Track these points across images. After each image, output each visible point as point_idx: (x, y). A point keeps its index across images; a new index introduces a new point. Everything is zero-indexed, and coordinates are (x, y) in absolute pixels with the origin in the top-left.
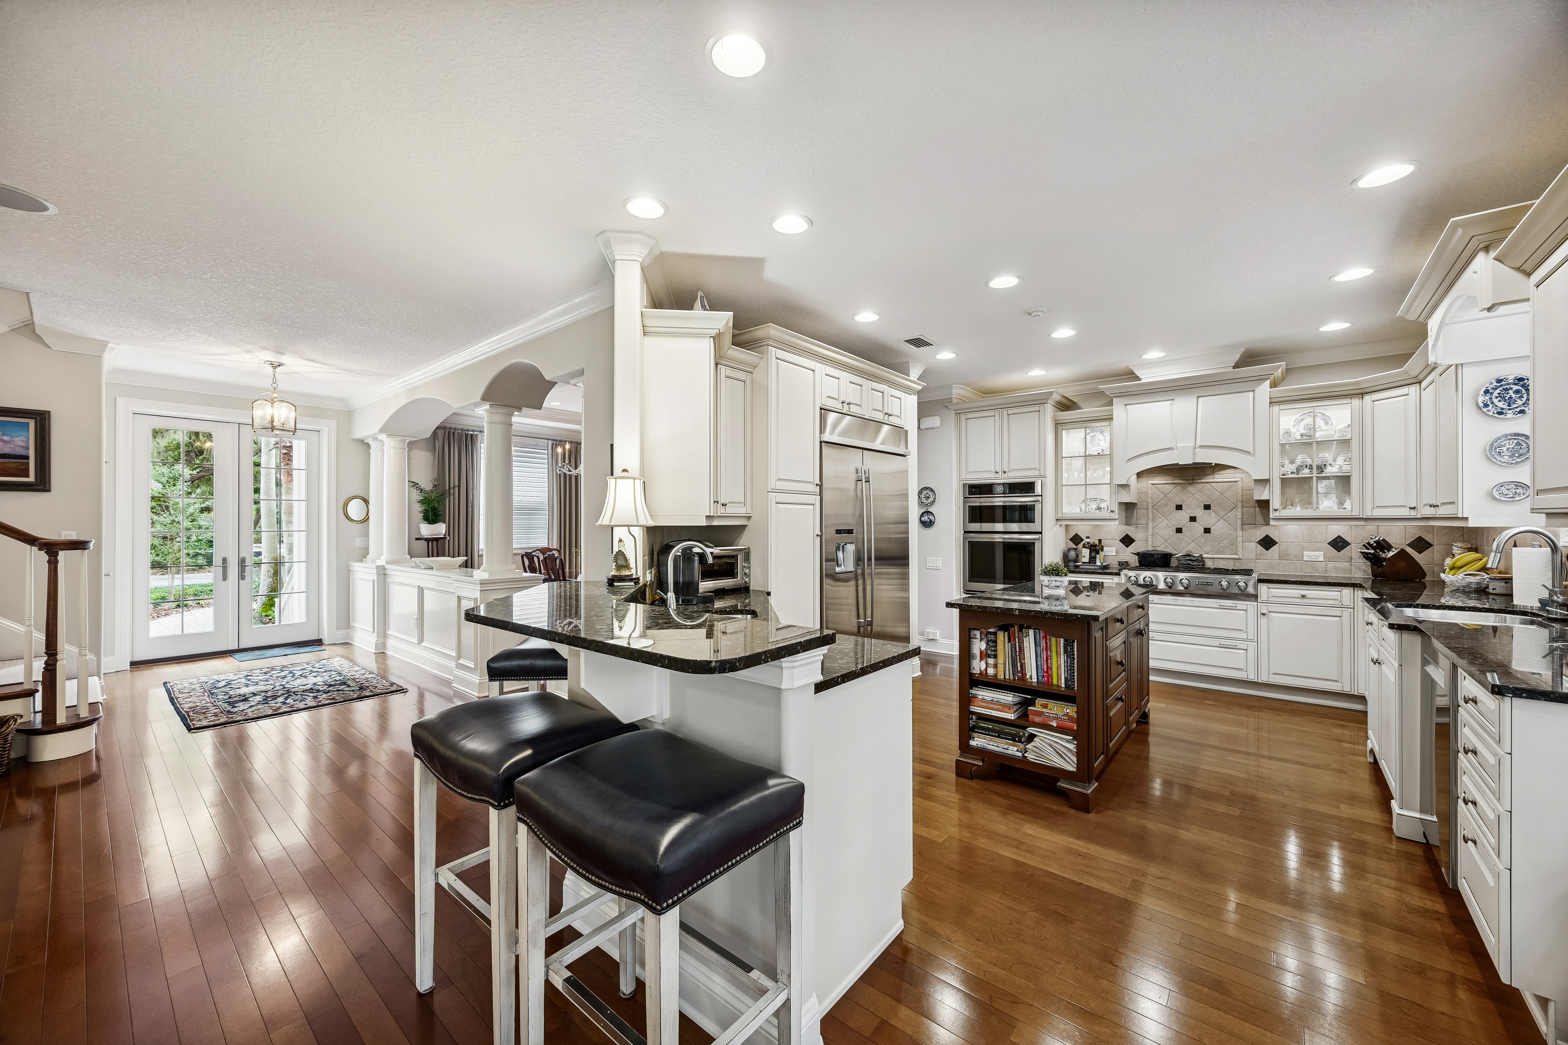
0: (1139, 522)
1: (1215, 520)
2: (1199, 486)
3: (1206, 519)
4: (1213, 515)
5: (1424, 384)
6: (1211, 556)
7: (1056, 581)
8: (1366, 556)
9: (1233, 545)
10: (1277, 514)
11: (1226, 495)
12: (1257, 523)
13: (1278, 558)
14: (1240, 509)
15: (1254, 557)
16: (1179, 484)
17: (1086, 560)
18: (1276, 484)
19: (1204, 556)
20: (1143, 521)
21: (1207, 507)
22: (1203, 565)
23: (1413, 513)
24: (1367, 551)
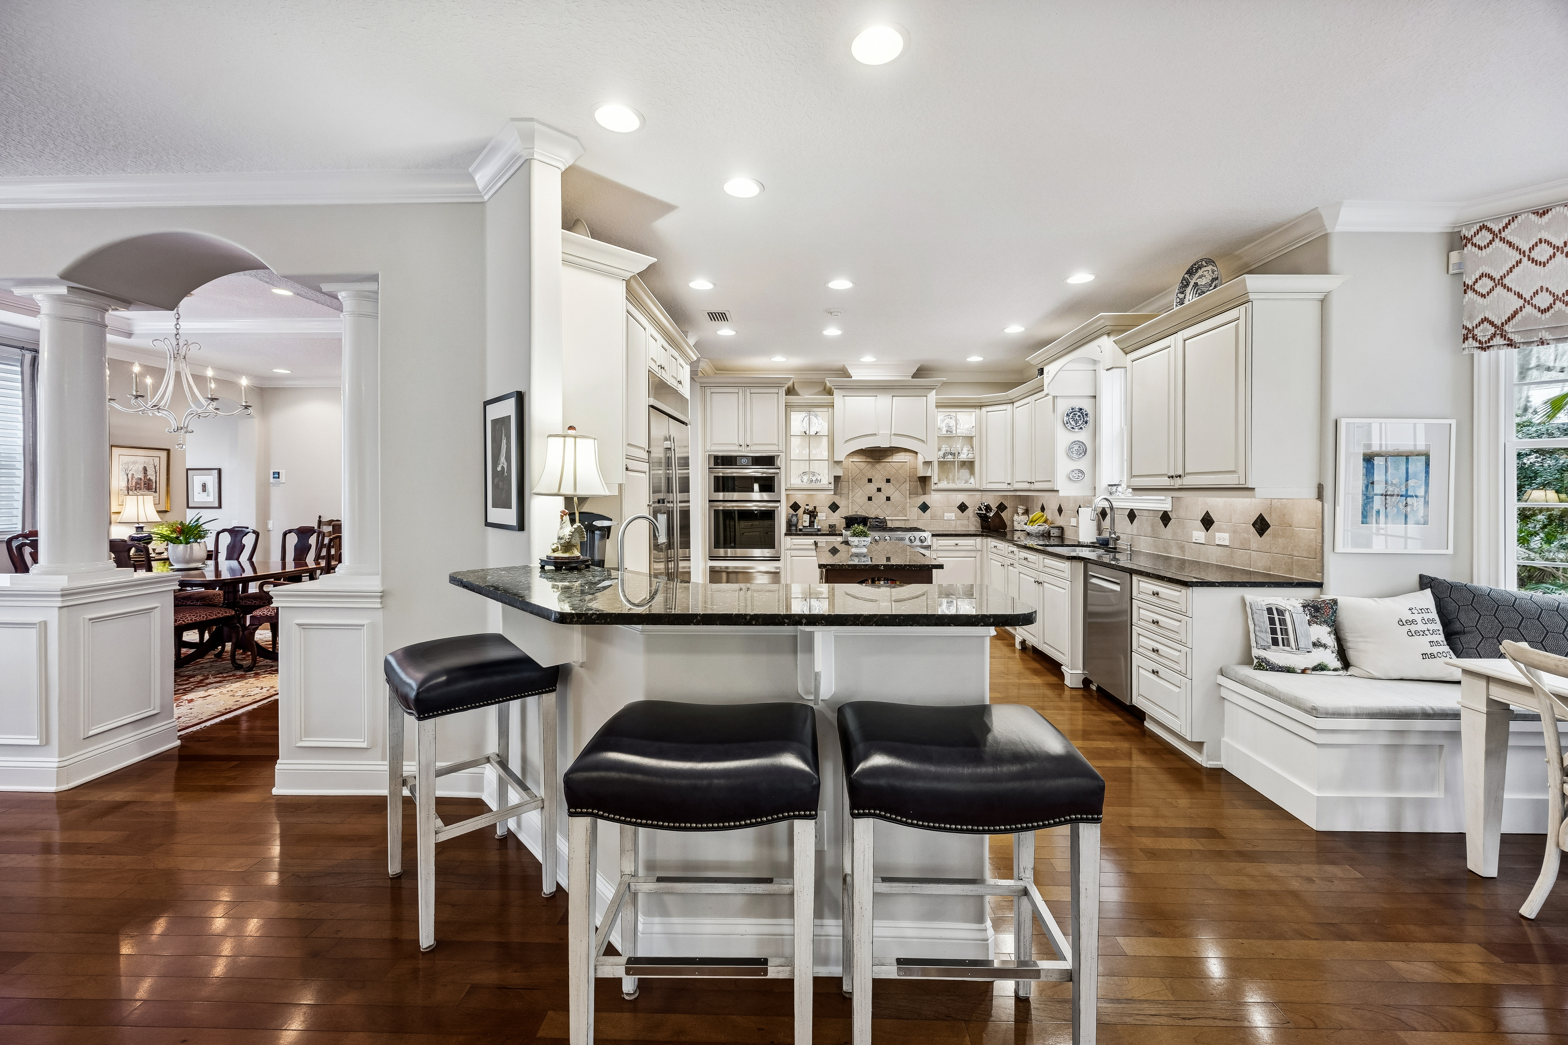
0: (842, 492)
1: (894, 491)
2: (883, 464)
3: (888, 490)
4: (892, 487)
5: (1016, 404)
6: (891, 518)
7: (864, 541)
8: (979, 515)
9: (903, 511)
10: (936, 486)
11: (900, 471)
12: (918, 493)
13: (930, 518)
14: (908, 483)
15: (916, 517)
16: (870, 462)
17: (807, 524)
18: (936, 464)
19: (887, 518)
20: (845, 491)
21: (888, 481)
22: (886, 525)
23: (1009, 487)
24: (979, 512)
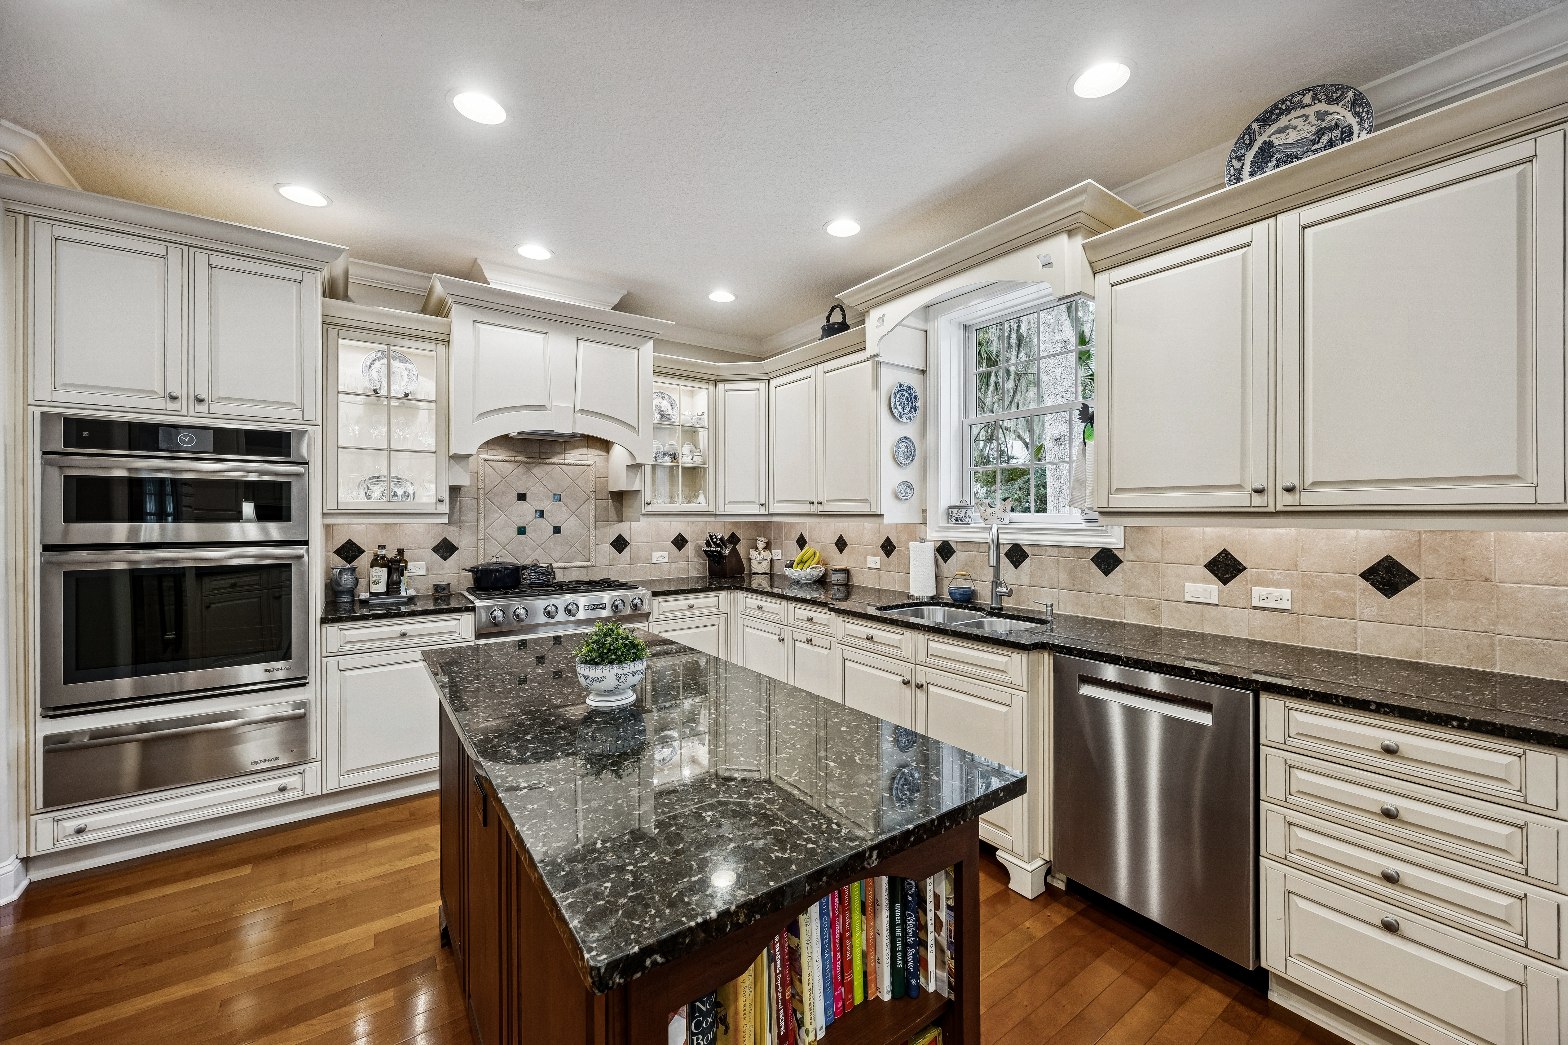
0: (464, 518)
1: (566, 516)
2: (548, 468)
3: (557, 514)
4: (564, 509)
5: (776, 382)
6: (562, 565)
8: (705, 553)
9: (585, 551)
10: (641, 508)
11: (579, 482)
12: (611, 520)
13: (629, 562)
14: (593, 502)
15: (607, 562)
16: (521, 463)
18: (647, 470)
19: (555, 565)
20: (470, 517)
21: (557, 498)
22: (554, 578)
23: (763, 510)
24: (707, 549)
